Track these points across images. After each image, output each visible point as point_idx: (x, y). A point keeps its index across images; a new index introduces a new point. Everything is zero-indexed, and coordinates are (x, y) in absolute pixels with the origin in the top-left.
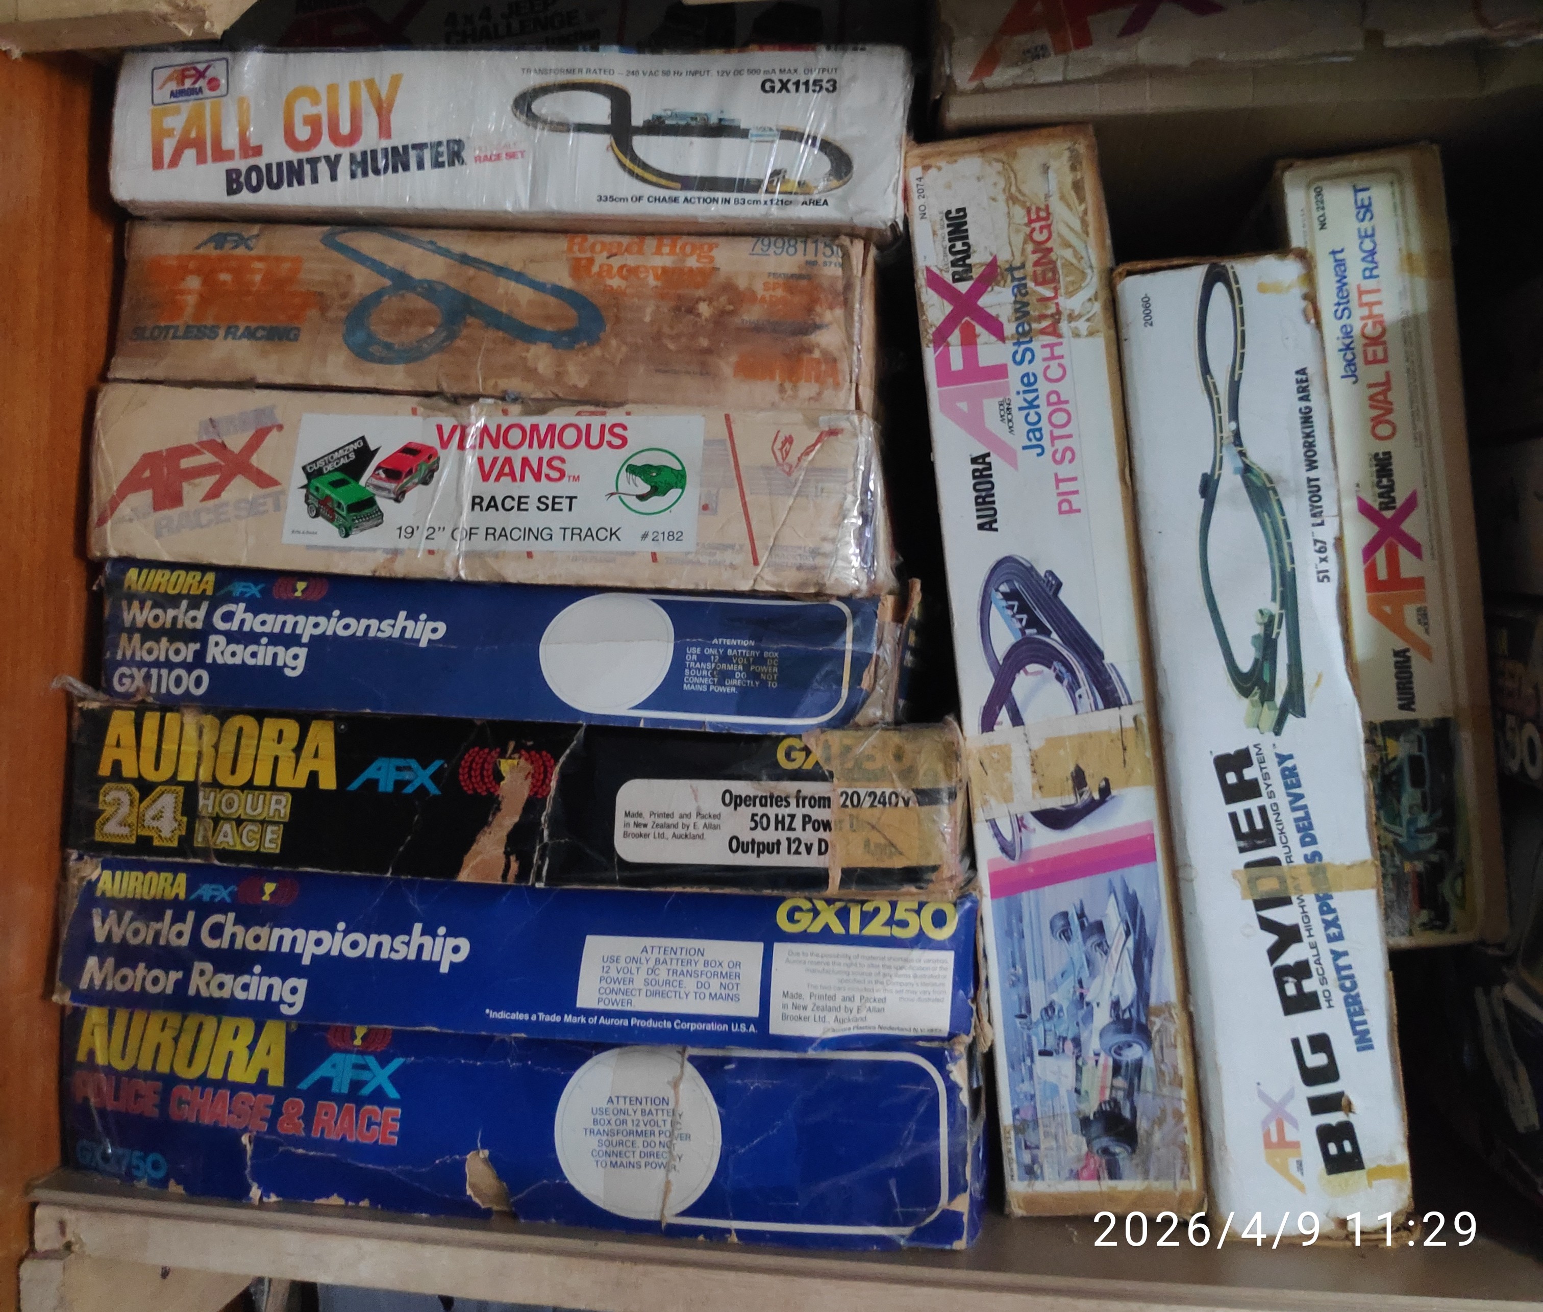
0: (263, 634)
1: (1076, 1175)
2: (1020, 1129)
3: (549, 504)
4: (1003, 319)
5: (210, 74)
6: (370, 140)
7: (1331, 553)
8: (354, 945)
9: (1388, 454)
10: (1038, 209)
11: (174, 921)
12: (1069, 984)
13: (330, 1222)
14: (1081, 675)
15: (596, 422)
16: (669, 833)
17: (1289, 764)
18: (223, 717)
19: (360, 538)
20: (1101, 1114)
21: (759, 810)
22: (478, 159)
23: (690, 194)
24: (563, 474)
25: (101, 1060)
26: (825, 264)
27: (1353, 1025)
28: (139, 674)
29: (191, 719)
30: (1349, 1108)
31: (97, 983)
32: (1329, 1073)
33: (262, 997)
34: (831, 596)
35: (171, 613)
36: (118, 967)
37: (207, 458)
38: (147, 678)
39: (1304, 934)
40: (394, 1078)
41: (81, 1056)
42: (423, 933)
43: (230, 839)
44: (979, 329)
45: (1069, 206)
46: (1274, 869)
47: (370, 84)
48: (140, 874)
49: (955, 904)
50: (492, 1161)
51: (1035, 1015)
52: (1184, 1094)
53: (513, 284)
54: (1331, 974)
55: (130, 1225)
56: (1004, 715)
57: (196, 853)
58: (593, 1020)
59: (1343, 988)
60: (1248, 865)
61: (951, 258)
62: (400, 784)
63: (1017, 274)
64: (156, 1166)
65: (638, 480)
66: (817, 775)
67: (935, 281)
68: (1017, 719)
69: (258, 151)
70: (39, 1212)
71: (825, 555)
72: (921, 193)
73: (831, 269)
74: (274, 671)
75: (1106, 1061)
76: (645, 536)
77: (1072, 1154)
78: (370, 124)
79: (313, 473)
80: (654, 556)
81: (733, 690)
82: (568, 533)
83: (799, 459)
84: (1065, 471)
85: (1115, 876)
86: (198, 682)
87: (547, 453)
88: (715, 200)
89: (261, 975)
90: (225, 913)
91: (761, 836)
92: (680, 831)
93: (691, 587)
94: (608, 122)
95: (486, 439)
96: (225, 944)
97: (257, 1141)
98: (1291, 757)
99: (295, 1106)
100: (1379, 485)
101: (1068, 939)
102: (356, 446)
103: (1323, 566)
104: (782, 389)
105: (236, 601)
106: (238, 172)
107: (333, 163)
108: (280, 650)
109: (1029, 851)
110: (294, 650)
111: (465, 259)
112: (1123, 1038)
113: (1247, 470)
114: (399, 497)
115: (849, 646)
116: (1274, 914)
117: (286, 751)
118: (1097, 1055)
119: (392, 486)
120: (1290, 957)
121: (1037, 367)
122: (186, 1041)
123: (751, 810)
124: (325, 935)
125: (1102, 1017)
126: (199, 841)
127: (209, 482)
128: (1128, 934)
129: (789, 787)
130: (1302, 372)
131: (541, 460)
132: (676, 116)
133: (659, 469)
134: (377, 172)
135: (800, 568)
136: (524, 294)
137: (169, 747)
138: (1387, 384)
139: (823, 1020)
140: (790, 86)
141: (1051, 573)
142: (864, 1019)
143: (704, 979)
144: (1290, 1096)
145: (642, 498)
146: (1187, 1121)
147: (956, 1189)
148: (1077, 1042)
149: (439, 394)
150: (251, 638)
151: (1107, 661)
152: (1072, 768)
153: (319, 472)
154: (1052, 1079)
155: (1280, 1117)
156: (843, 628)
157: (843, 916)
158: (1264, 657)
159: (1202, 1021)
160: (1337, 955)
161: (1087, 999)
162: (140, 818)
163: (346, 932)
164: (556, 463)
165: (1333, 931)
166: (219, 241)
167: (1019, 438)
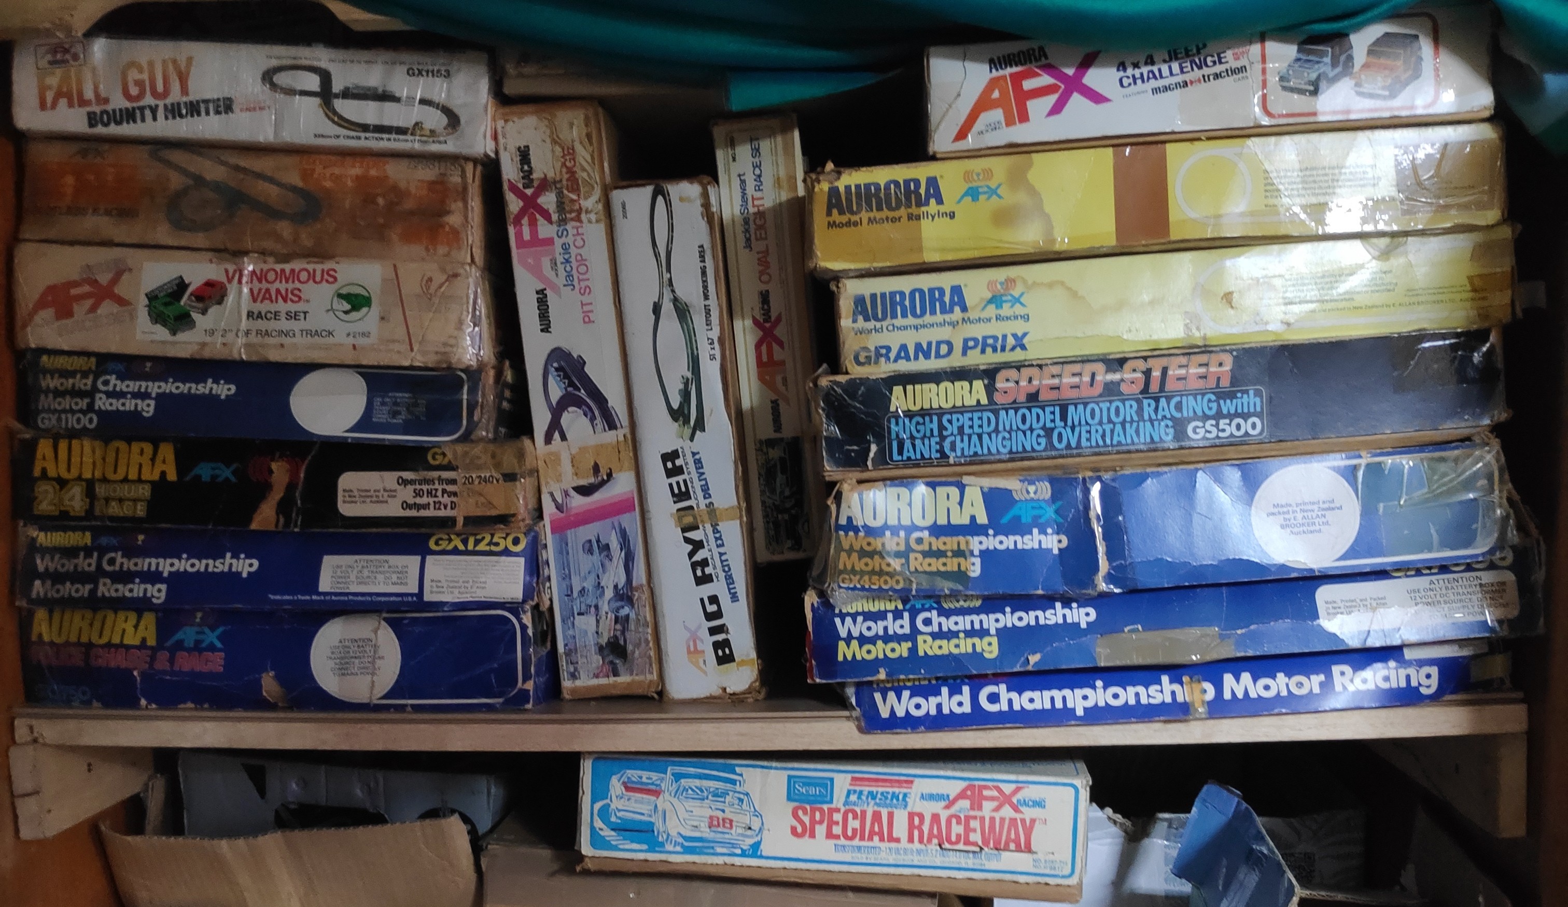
0: (129, 393)
1: (597, 676)
2: (568, 654)
3: (292, 316)
4: (551, 211)
5: (73, 50)
6: (175, 95)
7: (716, 345)
8: (193, 565)
9: (767, 291)
10: (568, 148)
11: (85, 558)
12: (592, 577)
13: (187, 714)
14: (597, 413)
15: (319, 267)
16: (368, 500)
17: (697, 457)
18: (107, 441)
19: (182, 336)
20: (609, 643)
21: (418, 487)
22: (241, 110)
23: (368, 135)
24: (300, 298)
25: (46, 638)
26: (451, 175)
27: (729, 589)
28: (54, 418)
29: (87, 443)
30: (727, 632)
31: (42, 594)
32: (718, 615)
33: (141, 595)
34: (456, 369)
35: (71, 381)
36: (53, 585)
37: (86, 288)
38: (59, 419)
39: (705, 544)
40: (219, 638)
41: (34, 638)
42: (232, 557)
43: (116, 510)
44: (538, 216)
45: (585, 148)
46: (690, 512)
47: (175, 62)
48: (62, 534)
49: (525, 534)
50: (277, 677)
51: (575, 594)
52: (649, 630)
53: (266, 184)
54: (718, 564)
55: (72, 724)
56: (557, 435)
57: (96, 518)
58: (328, 598)
59: (724, 571)
60: (678, 510)
61: (522, 174)
62: (214, 477)
63: (558, 186)
64: (84, 693)
65: (345, 303)
66: (449, 467)
67: (513, 188)
68: (563, 437)
69: (106, 101)
70: (16, 722)
71: (451, 346)
72: (504, 136)
73: (456, 179)
74: (136, 414)
75: (611, 616)
76: (348, 335)
77: (594, 665)
78: (176, 87)
79: (152, 297)
80: (354, 347)
81: (401, 421)
82: (304, 333)
83: (436, 291)
84: (586, 299)
85: (615, 520)
86: (91, 421)
87: (290, 286)
88: (382, 139)
89: (139, 584)
90: (116, 551)
91: (419, 500)
92: (374, 499)
93: (376, 364)
94: (318, 90)
95: (254, 278)
96: (117, 568)
97: (142, 674)
98: (698, 453)
99: (163, 656)
100: (763, 309)
101: (592, 554)
102: (177, 282)
103: (712, 352)
104: (427, 249)
105: (110, 374)
106: (94, 113)
107: (154, 110)
108: (139, 402)
109: (571, 508)
110: (148, 401)
111: (237, 168)
112: (619, 604)
113: (675, 300)
114: (204, 312)
115: (465, 397)
116: (691, 535)
117: (146, 460)
118: (607, 613)
119: (200, 305)
120: (698, 557)
121: (570, 240)
122: (97, 625)
123: (414, 487)
124: (176, 561)
125: (609, 593)
126: (97, 512)
127: (88, 303)
128: (621, 550)
129: (435, 474)
130: (702, 246)
131: (287, 290)
132: (357, 87)
133: (357, 296)
134: (181, 116)
135: (437, 353)
136: (273, 190)
137: (75, 459)
138: (766, 252)
139: (452, 593)
140: (424, 73)
141: (580, 357)
142: (475, 592)
143: (388, 575)
144: (699, 627)
145: (346, 312)
146: (651, 644)
147: (526, 678)
148: (596, 607)
149: (225, 250)
150: (121, 395)
151: (609, 405)
152: (592, 463)
153: (156, 297)
154: (584, 627)
155: (695, 639)
156: (462, 387)
157: (465, 542)
158: (685, 401)
159: (657, 592)
160: (721, 554)
161: (602, 584)
162: (61, 500)
163: (188, 559)
164: (296, 292)
165: (719, 542)
166: (84, 153)
167: (561, 280)
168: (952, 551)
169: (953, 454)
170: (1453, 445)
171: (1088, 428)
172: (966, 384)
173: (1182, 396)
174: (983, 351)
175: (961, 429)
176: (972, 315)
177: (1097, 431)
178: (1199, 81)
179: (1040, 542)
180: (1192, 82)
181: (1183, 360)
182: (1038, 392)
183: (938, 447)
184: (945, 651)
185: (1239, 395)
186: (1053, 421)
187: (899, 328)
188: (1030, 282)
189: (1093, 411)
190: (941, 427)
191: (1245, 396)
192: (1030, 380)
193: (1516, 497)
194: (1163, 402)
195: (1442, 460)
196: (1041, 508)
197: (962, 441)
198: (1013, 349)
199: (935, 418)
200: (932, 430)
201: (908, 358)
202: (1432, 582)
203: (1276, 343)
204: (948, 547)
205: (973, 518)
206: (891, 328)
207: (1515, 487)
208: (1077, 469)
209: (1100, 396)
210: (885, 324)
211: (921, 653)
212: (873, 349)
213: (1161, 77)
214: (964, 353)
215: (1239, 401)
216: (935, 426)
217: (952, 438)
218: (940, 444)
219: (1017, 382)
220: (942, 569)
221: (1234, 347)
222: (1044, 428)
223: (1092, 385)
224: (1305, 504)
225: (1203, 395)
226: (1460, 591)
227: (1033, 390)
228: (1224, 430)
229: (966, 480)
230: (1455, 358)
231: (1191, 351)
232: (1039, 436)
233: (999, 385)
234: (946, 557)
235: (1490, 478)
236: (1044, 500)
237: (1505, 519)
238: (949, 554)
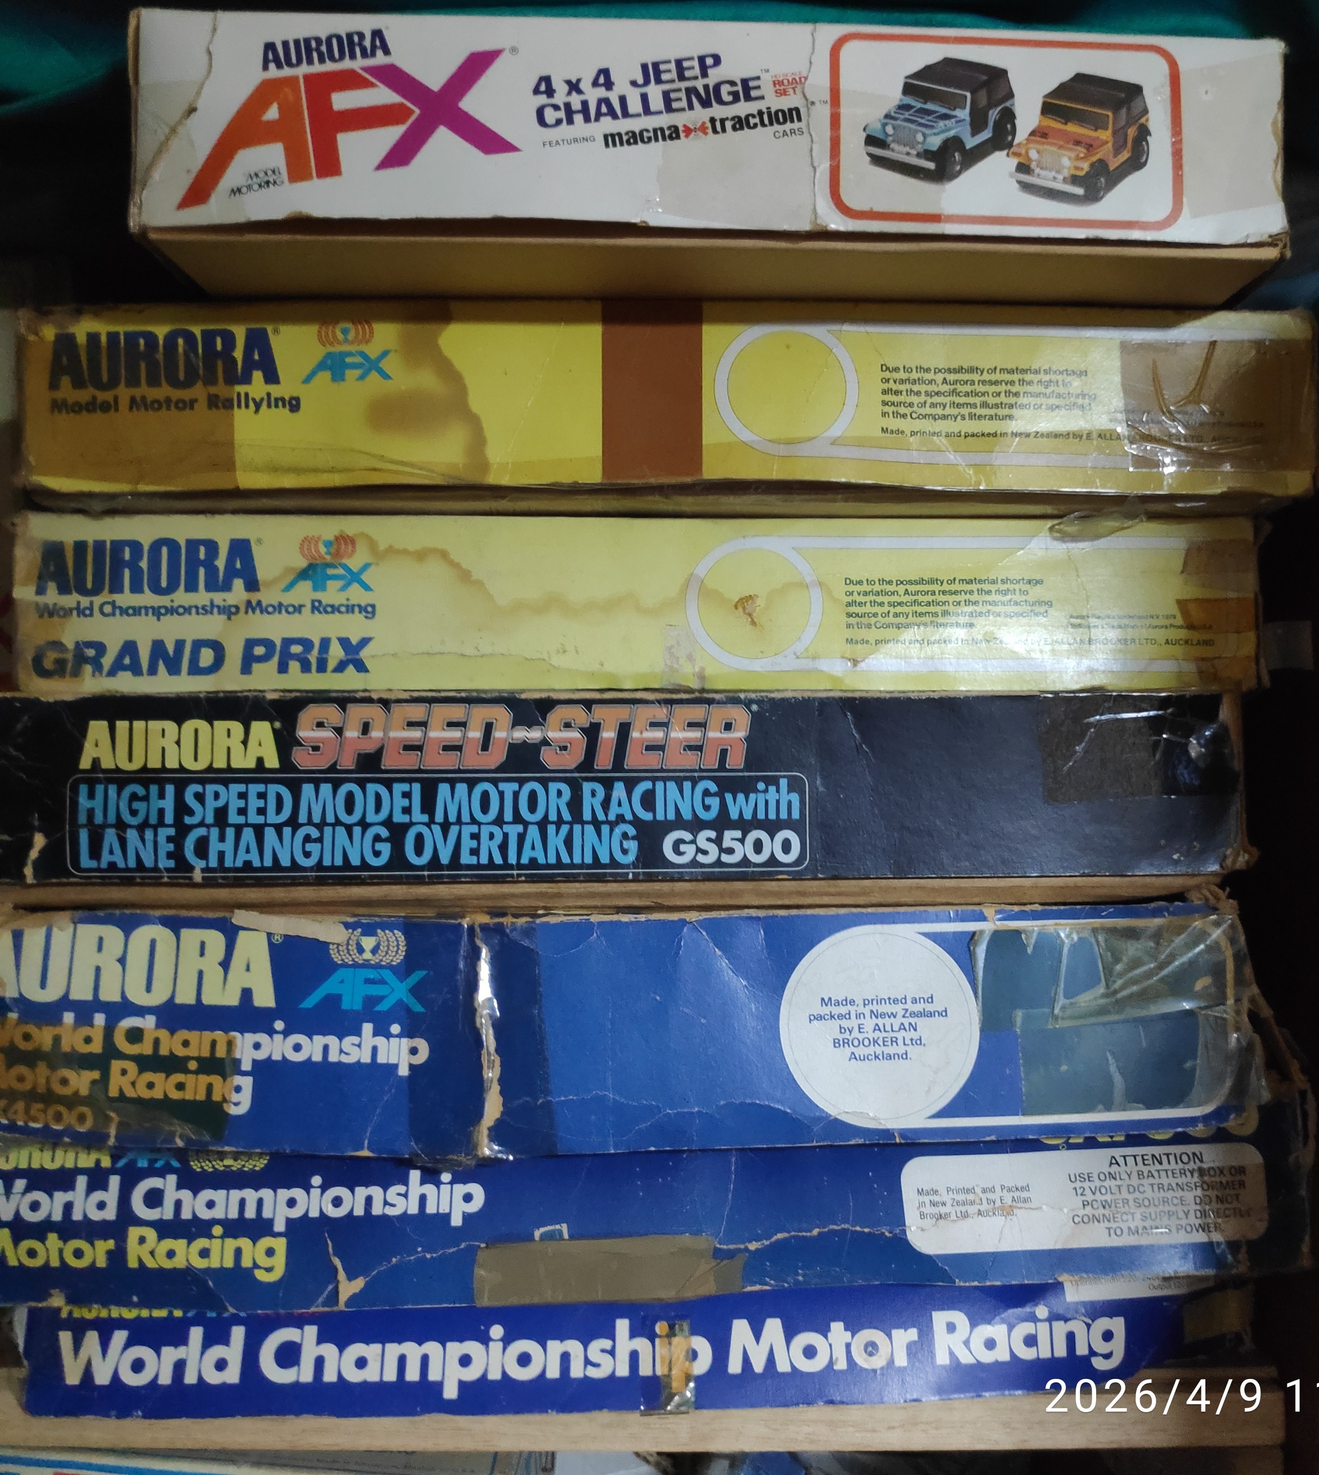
168: (198, 1059)
169: (202, 864)
170: (1153, 905)
171: (474, 829)
172: (236, 727)
173: (654, 780)
174: (283, 668)
175: (221, 814)
176: (267, 596)
177: (492, 836)
178: (703, 129)
179: (375, 1049)
180: (688, 131)
181: (660, 713)
182: (379, 752)
183: (171, 847)
184: (179, 1262)
185: (761, 786)
186: (407, 810)
187: (124, 611)
188: (382, 547)
189: (485, 796)
190: (182, 809)
191: (772, 789)
192: (366, 728)
193: (1266, 1012)
194: (619, 790)
195: (1132, 934)
196: (382, 982)
197: (222, 839)
198: (340, 667)
199: (170, 789)
200: (161, 812)
201: (136, 669)
202: (1114, 1162)
203: (831, 694)
204: (192, 1051)
205: (247, 994)
206: (108, 609)
207: (1264, 993)
208: (461, 907)
209: (500, 769)
210: (98, 600)
211: (133, 1263)
212: (70, 646)
213: (626, 114)
214: (246, 669)
215: (761, 797)
216: (168, 804)
217: (201, 831)
218: (178, 840)
219: (339, 731)
220: (175, 1095)
221: (753, 696)
222: (388, 823)
223: (485, 747)
224: (880, 1001)
225: (695, 782)
226: (1165, 1181)
227: (369, 747)
228: (730, 851)
229: (240, 917)
230: (1156, 744)
231: (675, 696)
232: (377, 838)
233: (305, 732)
234: (186, 1071)
235: (1217, 972)
236: (390, 967)
237: (1246, 1050)
238: (193, 1065)
